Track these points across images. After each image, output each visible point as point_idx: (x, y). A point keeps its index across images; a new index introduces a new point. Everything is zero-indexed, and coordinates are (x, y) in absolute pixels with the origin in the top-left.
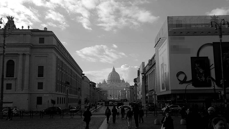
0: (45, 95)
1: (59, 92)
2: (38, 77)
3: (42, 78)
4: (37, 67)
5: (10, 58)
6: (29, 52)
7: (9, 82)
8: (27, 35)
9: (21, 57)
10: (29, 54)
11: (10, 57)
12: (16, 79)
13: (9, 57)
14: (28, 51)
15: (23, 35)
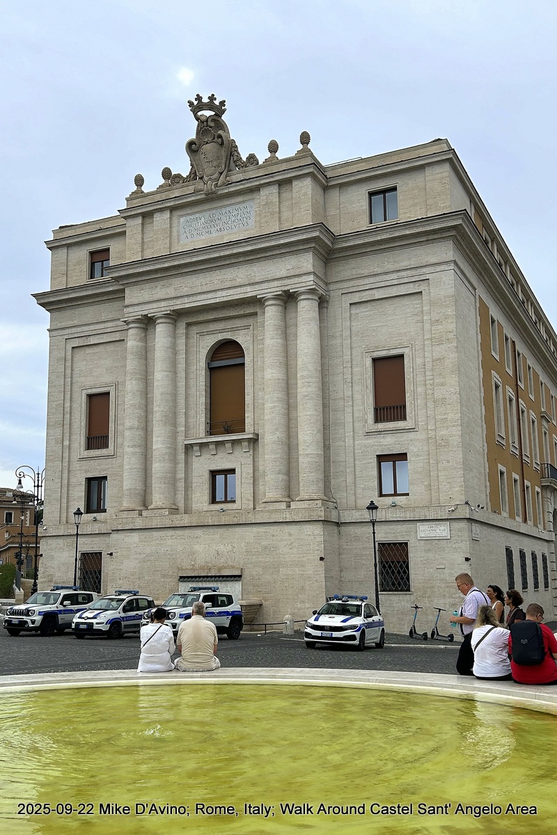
0: (424, 530)
1: (512, 516)
2: (377, 420)
4: (369, 363)
5: (221, 331)
7: (222, 462)
8: (295, 183)
9: (271, 313)
11: (221, 326)
12: (254, 441)
13: (213, 327)
14: (308, 274)
15: (274, 190)
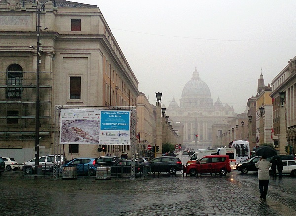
2: (70, 98)
3: (78, 100)
4: (69, 79)
5: (13, 60)
6: (52, 49)
10: (52, 53)
13: (10, 58)
14: (51, 47)
